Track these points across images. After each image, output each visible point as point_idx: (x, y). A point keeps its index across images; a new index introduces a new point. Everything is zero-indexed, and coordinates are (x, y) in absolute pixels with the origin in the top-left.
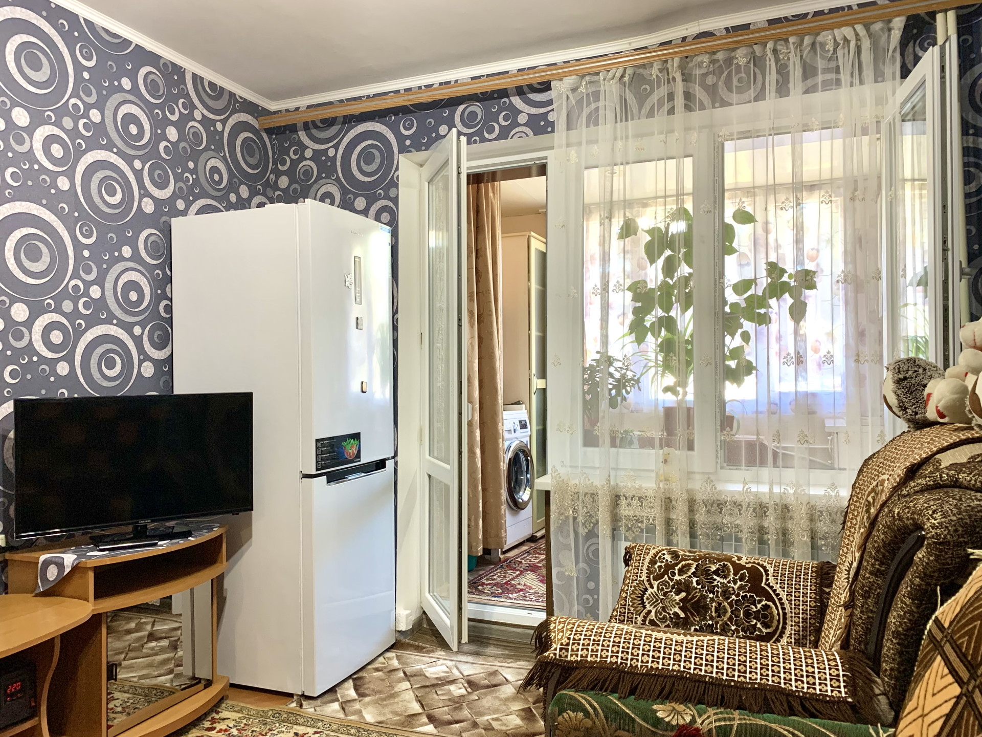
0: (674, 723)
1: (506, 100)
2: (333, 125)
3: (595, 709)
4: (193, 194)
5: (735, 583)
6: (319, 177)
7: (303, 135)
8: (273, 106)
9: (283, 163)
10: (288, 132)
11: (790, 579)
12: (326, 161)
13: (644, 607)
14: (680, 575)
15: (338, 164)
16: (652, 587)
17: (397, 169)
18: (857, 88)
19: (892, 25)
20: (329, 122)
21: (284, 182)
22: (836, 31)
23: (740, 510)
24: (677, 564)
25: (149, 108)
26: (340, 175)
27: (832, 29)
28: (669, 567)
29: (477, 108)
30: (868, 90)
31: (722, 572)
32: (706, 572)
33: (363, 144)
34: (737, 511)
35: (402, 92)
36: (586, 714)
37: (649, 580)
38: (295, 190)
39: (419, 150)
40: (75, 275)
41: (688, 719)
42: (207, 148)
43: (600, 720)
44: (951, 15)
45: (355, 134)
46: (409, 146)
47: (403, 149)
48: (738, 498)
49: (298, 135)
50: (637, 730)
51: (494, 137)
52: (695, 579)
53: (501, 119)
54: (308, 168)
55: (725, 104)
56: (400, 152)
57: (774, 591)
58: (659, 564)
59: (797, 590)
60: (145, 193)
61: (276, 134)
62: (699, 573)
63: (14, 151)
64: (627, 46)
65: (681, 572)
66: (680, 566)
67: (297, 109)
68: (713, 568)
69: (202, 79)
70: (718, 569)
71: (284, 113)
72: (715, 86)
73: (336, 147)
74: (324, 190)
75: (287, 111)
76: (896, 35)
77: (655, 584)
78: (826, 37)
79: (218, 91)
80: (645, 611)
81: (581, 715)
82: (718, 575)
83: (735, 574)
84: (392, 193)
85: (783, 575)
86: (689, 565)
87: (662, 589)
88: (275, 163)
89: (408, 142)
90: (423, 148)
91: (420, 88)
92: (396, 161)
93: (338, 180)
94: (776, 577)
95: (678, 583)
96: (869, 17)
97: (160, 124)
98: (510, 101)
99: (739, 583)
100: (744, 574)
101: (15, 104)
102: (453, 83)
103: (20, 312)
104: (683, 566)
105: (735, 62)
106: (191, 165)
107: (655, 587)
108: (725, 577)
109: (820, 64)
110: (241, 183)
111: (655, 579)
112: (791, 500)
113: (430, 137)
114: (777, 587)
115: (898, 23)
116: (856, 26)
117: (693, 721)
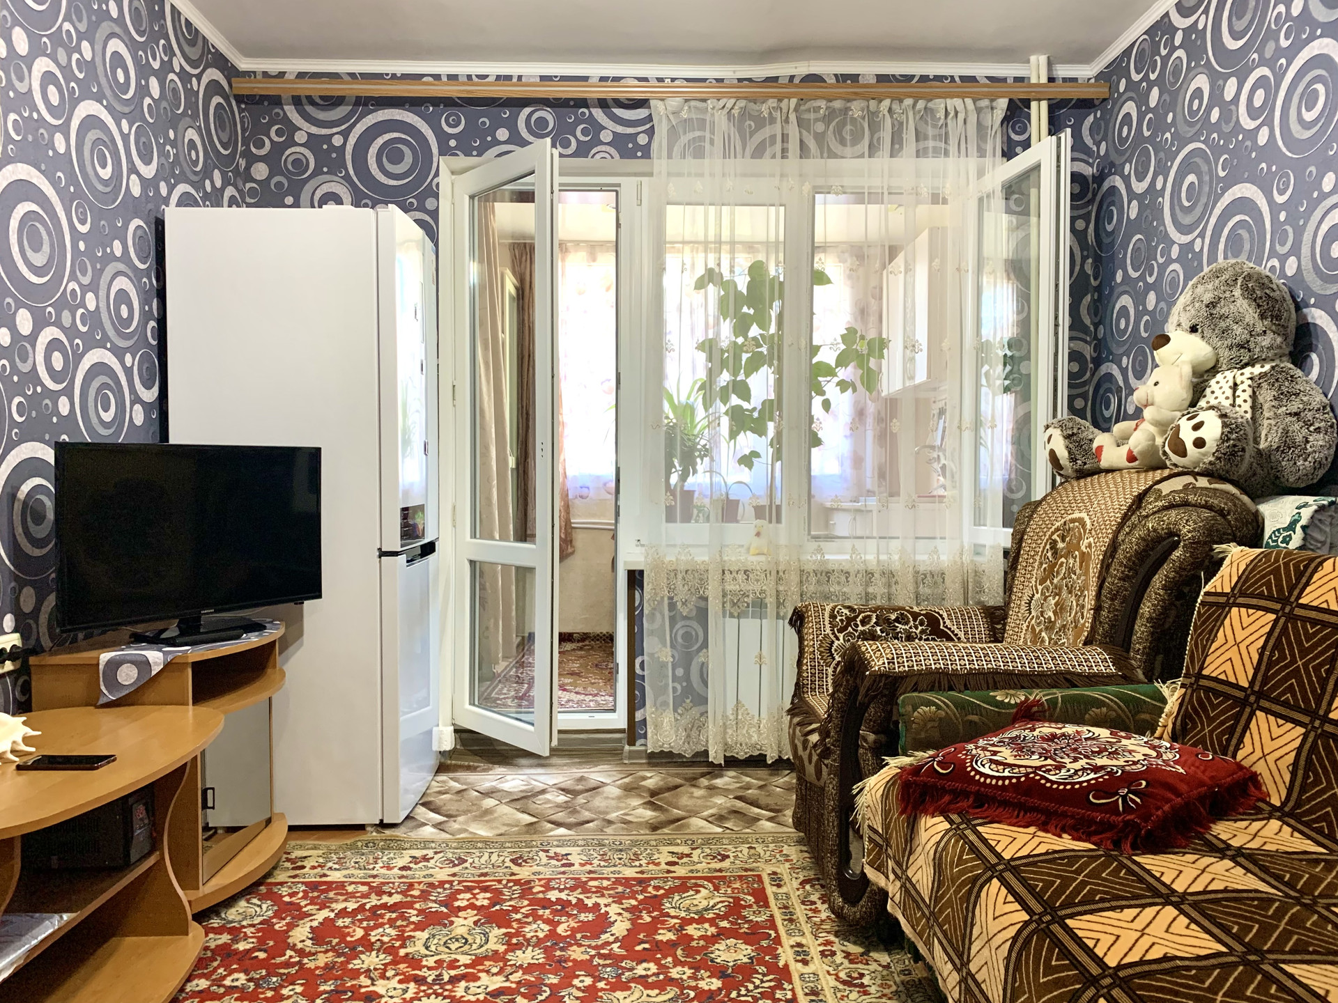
0: (1013, 702)
1: (585, 110)
2: (340, 105)
3: (944, 703)
4: (173, 175)
5: (917, 628)
6: (317, 172)
7: (291, 112)
8: (244, 64)
9: (260, 145)
10: (266, 103)
11: (964, 620)
12: (329, 151)
13: (834, 659)
14: (863, 626)
15: (348, 157)
16: (838, 639)
17: (437, 174)
18: (963, 158)
19: (994, 104)
20: (333, 102)
21: (260, 171)
22: (949, 101)
23: (847, 578)
24: (857, 616)
25: (133, 46)
26: (351, 172)
27: (945, 98)
28: (850, 620)
29: (548, 115)
30: (972, 163)
31: (902, 619)
32: (888, 621)
33: (387, 137)
34: (843, 578)
35: (444, 79)
36: (938, 707)
37: (833, 633)
38: (279, 184)
39: (468, 154)
40: (73, 277)
41: (1023, 698)
42: (184, 114)
43: (951, 710)
44: (1044, 104)
45: (373, 122)
46: (455, 148)
47: (445, 151)
48: (846, 567)
49: (283, 109)
50: (984, 712)
51: (570, 152)
52: (878, 629)
53: (578, 133)
54: (300, 157)
55: (832, 155)
56: (440, 154)
57: (953, 632)
58: (839, 618)
59: (972, 629)
60: (133, 170)
61: (246, 103)
62: (881, 621)
63: (15, 91)
64: (732, 73)
65: (863, 623)
66: (860, 617)
67: (282, 74)
68: (893, 617)
69: (179, 13)
70: (897, 618)
71: (259, 77)
72: (824, 133)
73: (345, 134)
74: (325, 188)
75: (265, 74)
76: (1000, 114)
77: (841, 636)
78: (939, 105)
79: (192, 36)
80: (835, 662)
81: (933, 708)
82: (900, 623)
83: (915, 620)
84: (430, 204)
85: (957, 618)
86: (870, 617)
87: (849, 640)
88: (246, 142)
89: (453, 143)
90: (475, 153)
91: (469, 77)
92: (435, 165)
93: (347, 178)
94: (951, 620)
95: (863, 632)
96: (978, 93)
97: (144, 71)
98: (590, 112)
99: (920, 628)
100: (921, 620)
101: (16, 23)
102: (515, 80)
103: (24, 321)
104: (865, 618)
105: (850, 113)
106: (171, 134)
107: (841, 638)
108: (907, 623)
109: (931, 132)
110: (216, 167)
111: (840, 631)
112: (896, 566)
113: (483, 140)
114: (954, 628)
115: (1003, 103)
116: (966, 100)
117: (1027, 699)
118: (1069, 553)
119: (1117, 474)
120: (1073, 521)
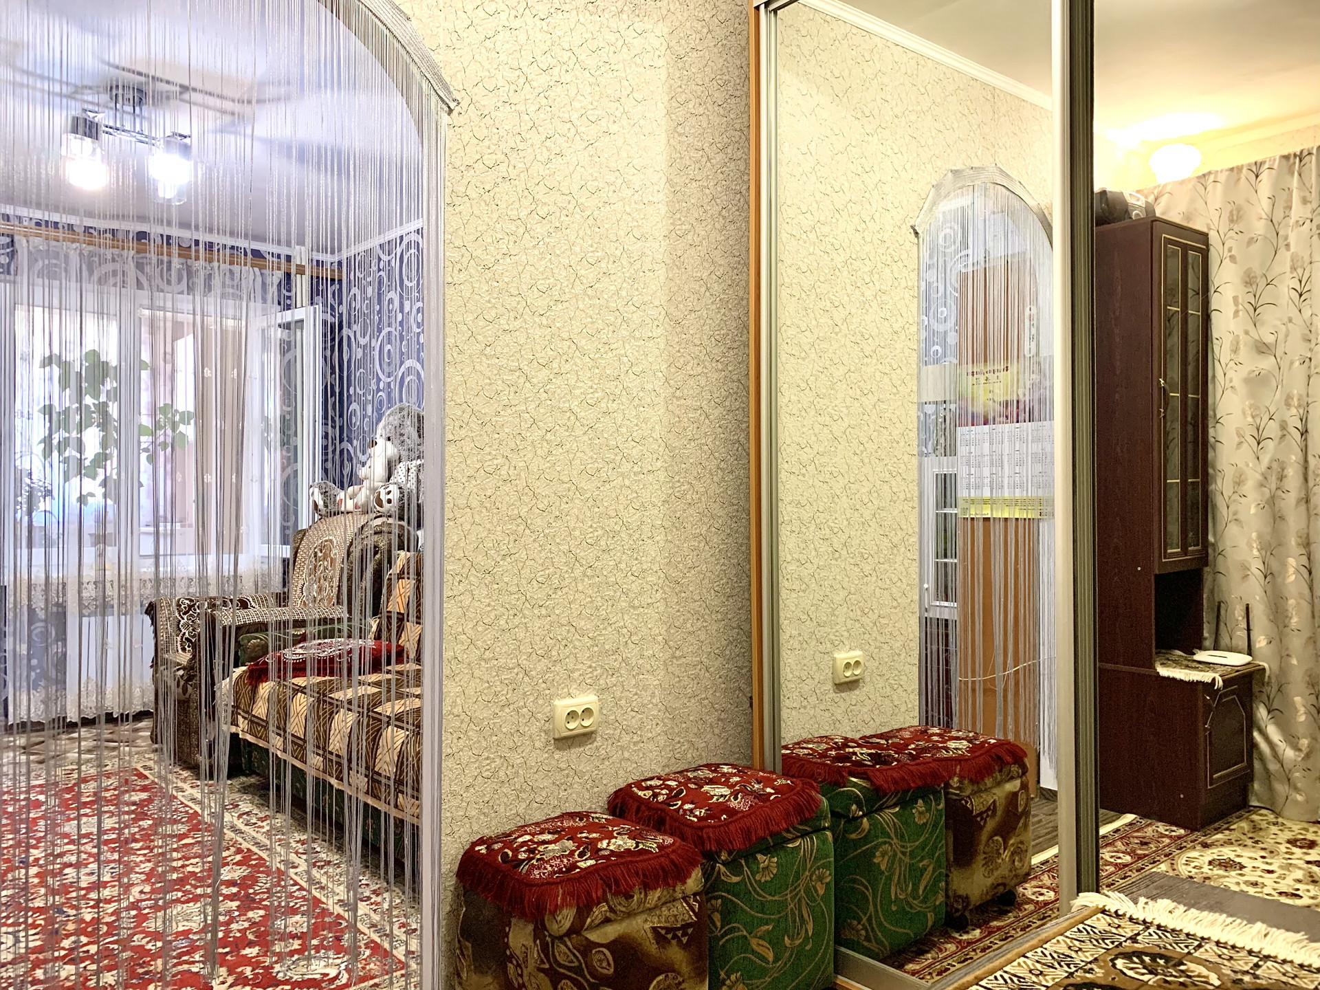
118: (325, 559)
119: (350, 515)
120: (326, 541)
